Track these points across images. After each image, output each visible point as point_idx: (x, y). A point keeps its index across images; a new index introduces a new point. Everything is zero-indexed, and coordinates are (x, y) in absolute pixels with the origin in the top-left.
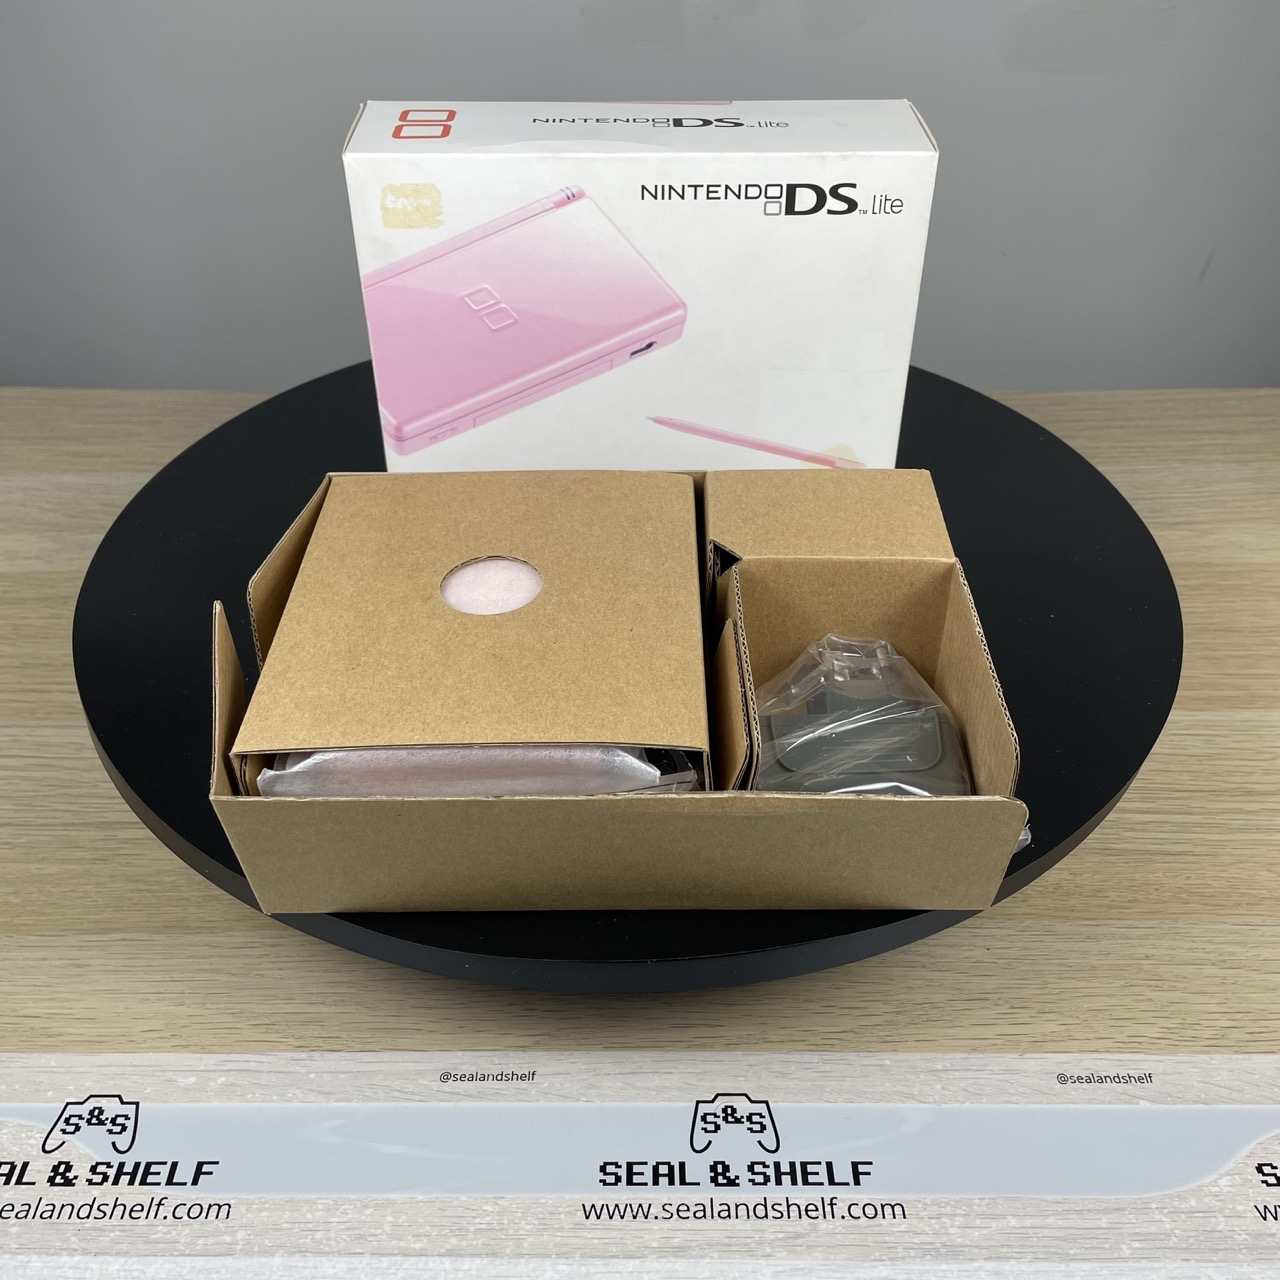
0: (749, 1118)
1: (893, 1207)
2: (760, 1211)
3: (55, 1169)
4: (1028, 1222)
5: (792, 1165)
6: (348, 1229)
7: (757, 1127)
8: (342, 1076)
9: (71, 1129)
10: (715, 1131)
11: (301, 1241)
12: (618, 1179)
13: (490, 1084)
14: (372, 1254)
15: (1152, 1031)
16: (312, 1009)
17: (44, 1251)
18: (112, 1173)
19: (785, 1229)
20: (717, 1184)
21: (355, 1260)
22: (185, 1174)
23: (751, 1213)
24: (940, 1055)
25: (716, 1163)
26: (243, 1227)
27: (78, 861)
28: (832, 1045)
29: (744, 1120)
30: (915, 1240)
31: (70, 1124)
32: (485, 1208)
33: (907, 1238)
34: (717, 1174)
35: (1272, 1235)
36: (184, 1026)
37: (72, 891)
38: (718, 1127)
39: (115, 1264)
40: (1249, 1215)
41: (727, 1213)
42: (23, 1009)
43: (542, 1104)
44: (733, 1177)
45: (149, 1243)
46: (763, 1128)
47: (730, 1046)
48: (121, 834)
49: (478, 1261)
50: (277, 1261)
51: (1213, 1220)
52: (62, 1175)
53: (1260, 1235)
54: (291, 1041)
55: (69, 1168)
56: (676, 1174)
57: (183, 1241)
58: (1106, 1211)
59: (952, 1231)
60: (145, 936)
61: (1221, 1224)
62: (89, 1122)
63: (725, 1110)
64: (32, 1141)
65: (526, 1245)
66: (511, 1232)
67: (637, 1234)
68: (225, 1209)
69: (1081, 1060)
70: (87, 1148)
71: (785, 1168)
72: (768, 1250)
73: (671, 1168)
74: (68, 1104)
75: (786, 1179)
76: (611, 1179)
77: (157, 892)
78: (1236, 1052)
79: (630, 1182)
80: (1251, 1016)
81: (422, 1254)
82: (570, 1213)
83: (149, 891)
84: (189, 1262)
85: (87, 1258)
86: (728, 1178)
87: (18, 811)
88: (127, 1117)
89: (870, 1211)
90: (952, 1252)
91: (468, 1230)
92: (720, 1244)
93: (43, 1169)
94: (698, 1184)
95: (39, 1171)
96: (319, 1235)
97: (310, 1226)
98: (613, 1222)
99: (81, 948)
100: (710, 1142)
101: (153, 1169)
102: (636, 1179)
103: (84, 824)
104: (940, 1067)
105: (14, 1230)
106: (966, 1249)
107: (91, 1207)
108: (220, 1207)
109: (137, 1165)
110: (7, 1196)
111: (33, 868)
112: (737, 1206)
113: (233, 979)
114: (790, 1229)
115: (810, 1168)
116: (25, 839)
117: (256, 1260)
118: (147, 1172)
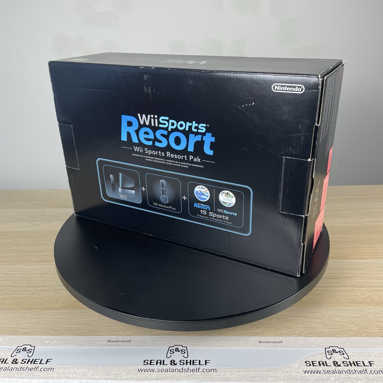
0: (182, 351)
1: (214, 370)
2: (181, 370)
3: (14, 360)
4: (246, 373)
5: (191, 361)
6: (81, 373)
7: (183, 352)
8: (84, 341)
9: (19, 352)
10: (173, 353)
11: (70, 376)
12: (148, 363)
13: (119, 343)
14: (86, 379)
15: (284, 332)
16: (79, 326)
17: (9, 377)
18: (27, 361)
19: (186, 374)
20: (172, 365)
21: (82, 380)
22: (44, 361)
23: (179, 371)
24: (231, 337)
25: (172, 360)
26: (57, 373)
27: (27, 294)
28: (204, 335)
29: (180, 351)
30: (218, 377)
31: (18, 351)
32: (114, 369)
33: (216, 376)
34: (172, 363)
35: (307, 377)
36: (48, 330)
37: (24, 301)
38: (173, 352)
39: (25, 380)
40: (301, 372)
41: (173, 371)
42: (10, 326)
43: (131, 347)
44: (176, 363)
45: (33, 376)
46: (185, 352)
47: (179, 335)
48: (38, 288)
49: (111, 380)
50: (64, 380)
51: (292, 373)
52: (15, 362)
53: (304, 377)
54: (73, 333)
55: (17, 360)
56: (162, 363)
57: (42, 376)
58: (266, 371)
59: (227, 375)
60: (41, 311)
61: (294, 374)
62: (23, 350)
63: (176, 349)
64: (9, 354)
65: (123, 377)
66: (120, 375)
67: (150, 375)
68: (52, 369)
69: (265, 338)
70: (21, 356)
71: (189, 361)
72: (182, 379)
73: (161, 361)
74: (18, 347)
75: (188, 364)
76: (146, 363)
77: (44, 301)
78: (304, 337)
79: (150, 364)
80: (310, 329)
81: (98, 379)
82: (135, 370)
83: (43, 301)
84: (43, 380)
85: (18, 379)
86: (174, 364)
87: (14, 283)
88: (32, 350)
89: (208, 371)
90: (227, 379)
91: (110, 374)
92: (170, 377)
93: (11, 360)
94: (167, 365)
95: (10, 360)
96: (74, 375)
97: (72, 373)
98: (145, 372)
99: (25, 313)
100: (171, 356)
101: (37, 360)
102: (152, 364)
103: (29, 286)
104: (230, 339)
105: (2, 373)
106: (230, 379)
107: (21, 368)
108: (51, 369)
109: (33, 360)
110: (2, 366)
111: (16, 296)
112: (176, 369)
113: (60, 320)
114: (188, 374)
115: (195, 361)
116: (15, 289)
117: (58, 380)
118: (35, 361)
